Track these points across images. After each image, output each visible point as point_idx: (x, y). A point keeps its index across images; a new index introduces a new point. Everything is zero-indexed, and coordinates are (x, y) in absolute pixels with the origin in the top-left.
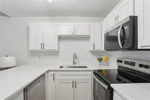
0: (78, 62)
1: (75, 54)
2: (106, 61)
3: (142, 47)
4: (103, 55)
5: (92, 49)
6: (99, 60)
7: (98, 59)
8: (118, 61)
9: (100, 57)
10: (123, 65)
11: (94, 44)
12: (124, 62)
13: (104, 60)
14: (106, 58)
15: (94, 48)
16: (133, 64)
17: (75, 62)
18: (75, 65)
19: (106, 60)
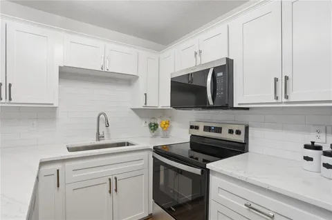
0: (109, 134)
1: (105, 115)
2: (165, 129)
3: (239, 104)
4: (160, 117)
5: (141, 105)
6: (153, 128)
7: (150, 126)
8: (192, 127)
9: (153, 121)
10: (200, 132)
11: (146, 94)
12: (201, 128)
13: (163, 126)
14: (166, 124)
15: (146, 104)
16: (219, 130)
17: (101, 133)
18: (101, 142)
19: (166, 126)
